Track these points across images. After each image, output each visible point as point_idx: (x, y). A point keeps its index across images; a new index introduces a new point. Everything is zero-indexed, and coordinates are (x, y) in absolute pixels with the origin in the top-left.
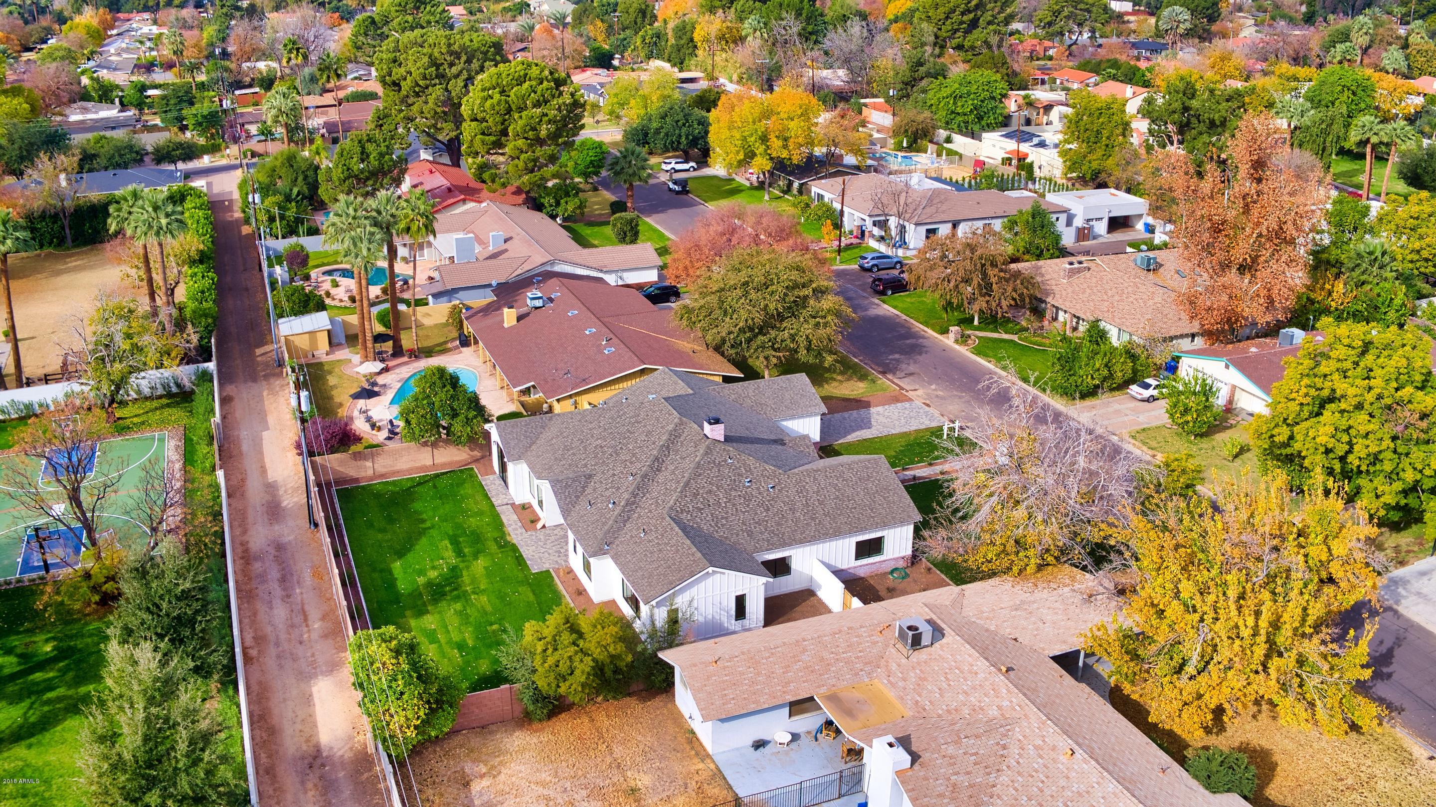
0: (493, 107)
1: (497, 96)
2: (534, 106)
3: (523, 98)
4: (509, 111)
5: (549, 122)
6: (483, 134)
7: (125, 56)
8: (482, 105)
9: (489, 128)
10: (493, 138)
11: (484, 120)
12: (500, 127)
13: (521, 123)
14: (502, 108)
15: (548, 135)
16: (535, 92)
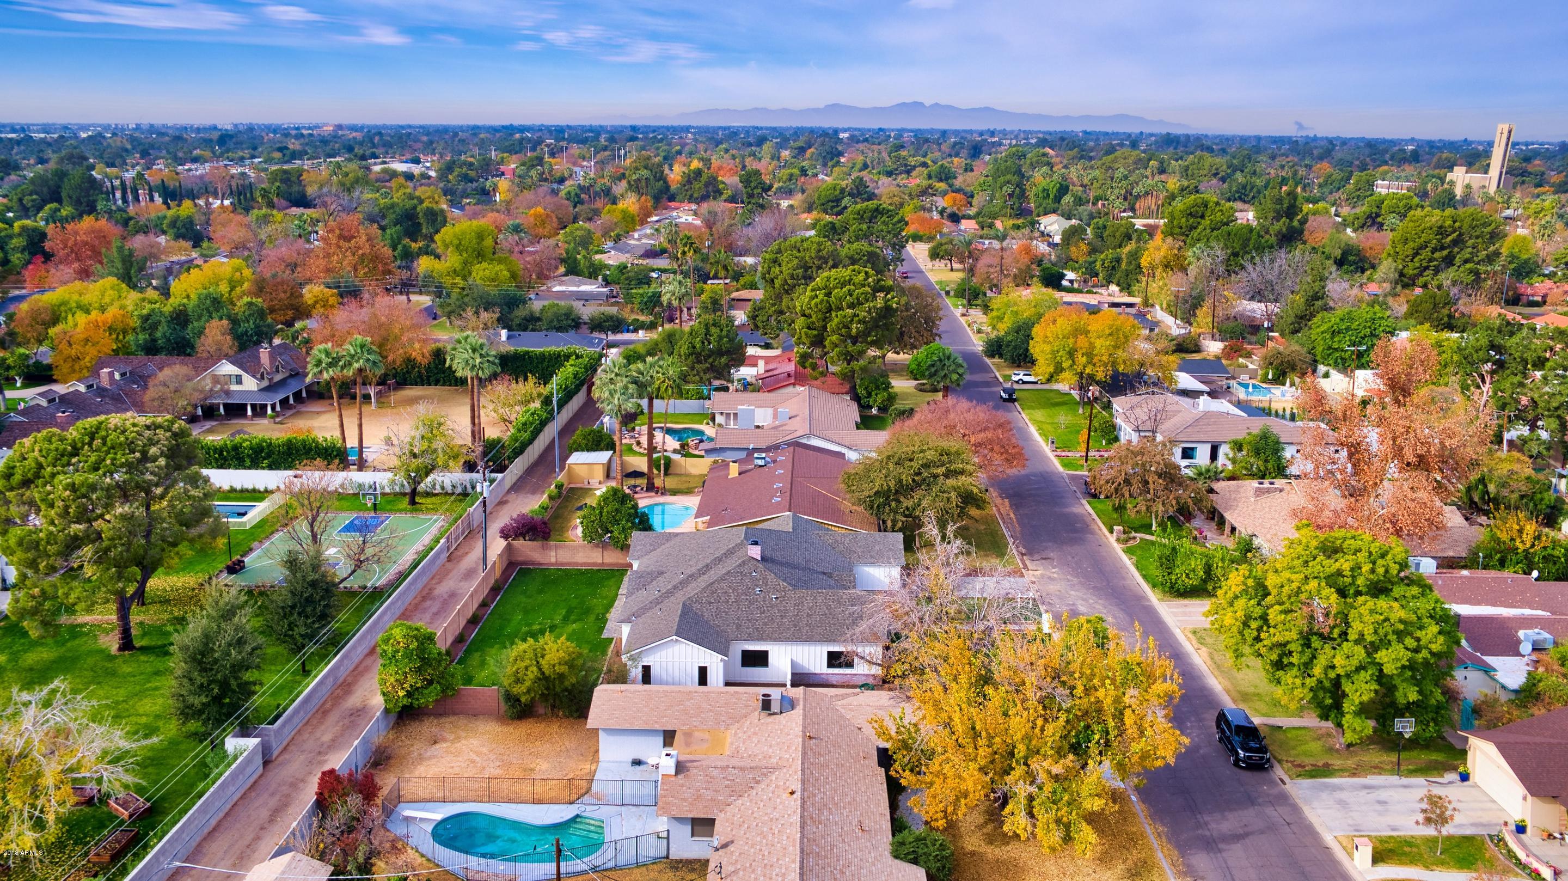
0: (816, 305)
1: (821, 297)
2: (849, 307)
3: (841, 300)
4: (830, 310)
5: (859, 322)
6: (809, 328)
7: (644, 241)
8: (809, 303)
9: (813, 323)
10: (815, 332)
11: (809, 316)
12: (821, 323)
13: (836, 320)
14: (823, 307)
15: (858, 333)
16: (851, 295)
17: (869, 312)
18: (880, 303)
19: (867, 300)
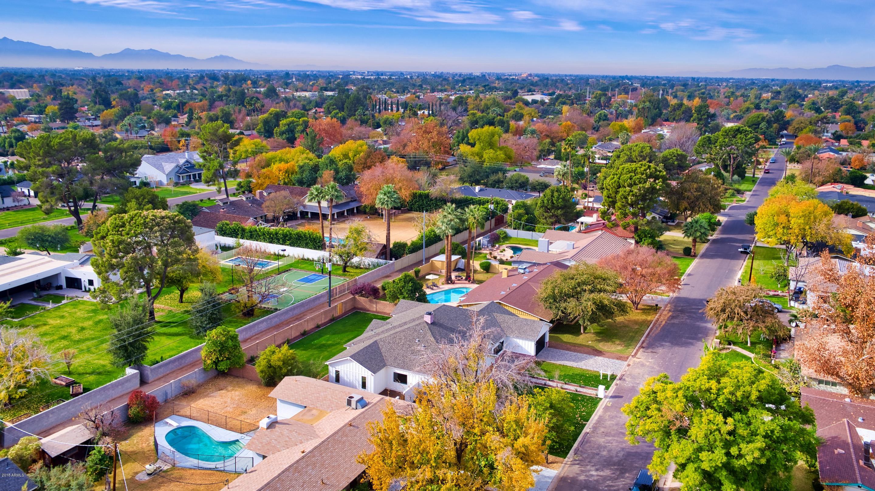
0: (612, 183)
3: (625, 181)
4: (619, 187)
6: (608, 197)
8: (609, 182)
10: (611, 199)
11: (609, 190)
12: (615, 195)
13: (621, 193)
15: (632, 202)
16: (631, 179)
17: (639, 190)
18: (647, 185)
19: (640, 183)
